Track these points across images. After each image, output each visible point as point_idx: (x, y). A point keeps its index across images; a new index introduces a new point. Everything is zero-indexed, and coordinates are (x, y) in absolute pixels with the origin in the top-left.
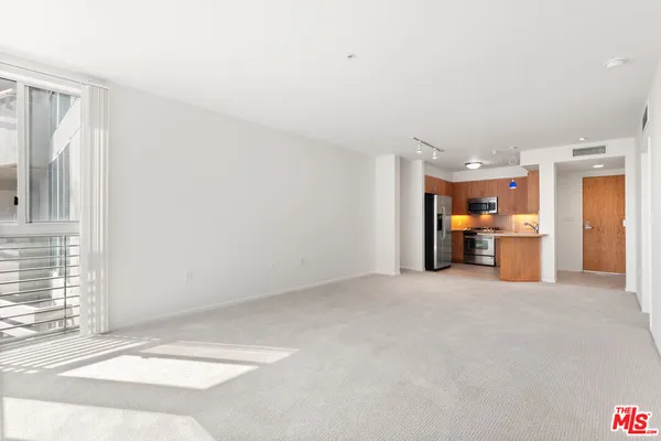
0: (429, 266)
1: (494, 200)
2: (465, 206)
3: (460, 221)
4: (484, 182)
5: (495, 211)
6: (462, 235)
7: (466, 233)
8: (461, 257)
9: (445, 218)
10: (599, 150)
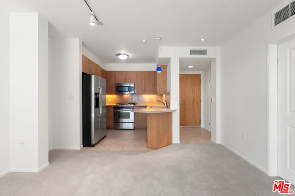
0: (87, 142)
1: (132, 85)
2: (114, 89)
3: (111, 99)
4: (127, 72)
5: (133, 92)
6: (112, 109)
7: (115, 107)
8: (112, 124)
9: (101, 97)
10: (203, 52)
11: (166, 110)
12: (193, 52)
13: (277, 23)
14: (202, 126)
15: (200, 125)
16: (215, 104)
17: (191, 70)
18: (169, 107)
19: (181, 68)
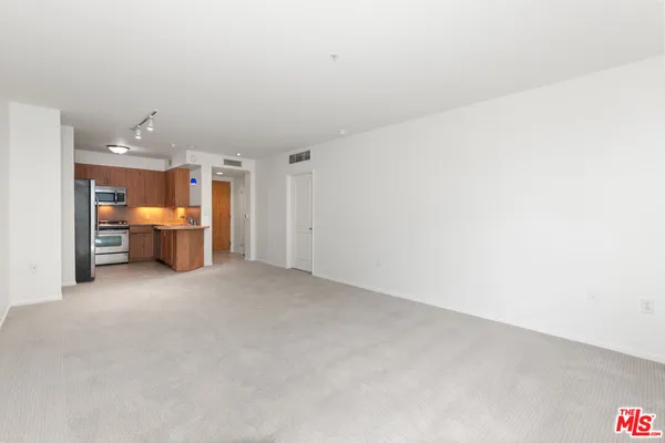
1: (122, 191)
4: (110, 169)
5: (124, 203)
10: (238, 164)
11: (195, 227)
12: (227, 162)
13: (291, 162)
14: (232, 250)
15: (229, 248)
16: (249, 220)
17: (220, 177)
18: (198, 223)
19: (214, 174)
